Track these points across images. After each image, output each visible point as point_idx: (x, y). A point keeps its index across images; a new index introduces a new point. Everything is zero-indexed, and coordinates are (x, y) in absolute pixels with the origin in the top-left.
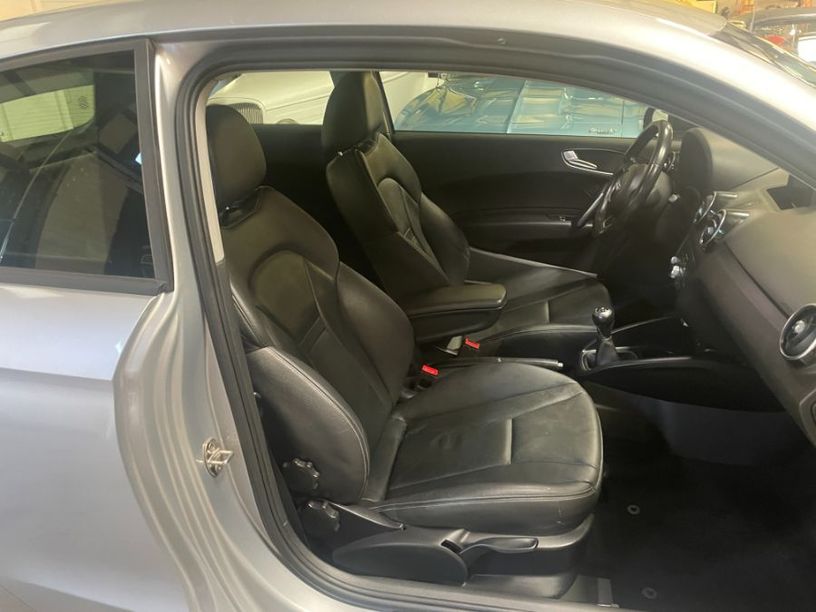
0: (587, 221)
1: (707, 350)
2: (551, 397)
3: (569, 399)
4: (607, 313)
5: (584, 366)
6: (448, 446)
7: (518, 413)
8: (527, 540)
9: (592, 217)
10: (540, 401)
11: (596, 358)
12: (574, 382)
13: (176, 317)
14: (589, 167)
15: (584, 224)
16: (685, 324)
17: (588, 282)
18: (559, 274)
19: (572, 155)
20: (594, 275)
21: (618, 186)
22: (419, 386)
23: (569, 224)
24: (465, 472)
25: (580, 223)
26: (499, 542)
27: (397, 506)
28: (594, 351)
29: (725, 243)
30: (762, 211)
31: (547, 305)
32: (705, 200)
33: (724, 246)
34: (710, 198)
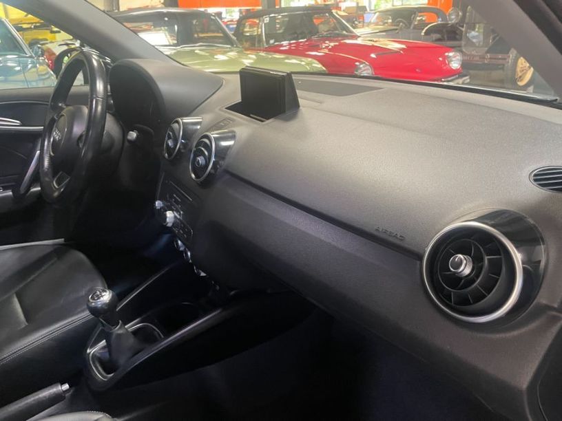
1: (233, 293)
4: (106, 297)
5: (99, 374)
9: (36, 179)
11: (110, 352)
15: (28, 189)
16: (203, 274)
17: (58, 252)
18: (17, 255)
20: (61, 240)
21: (56, 135)
23: (10, 193)
25: (22, 189)
28: (103, 343)
29: (227, 172)
30: (245, 128)
31: (16, 300)
32: (173, 131)
33: (227, 176)
34: (176, 126)
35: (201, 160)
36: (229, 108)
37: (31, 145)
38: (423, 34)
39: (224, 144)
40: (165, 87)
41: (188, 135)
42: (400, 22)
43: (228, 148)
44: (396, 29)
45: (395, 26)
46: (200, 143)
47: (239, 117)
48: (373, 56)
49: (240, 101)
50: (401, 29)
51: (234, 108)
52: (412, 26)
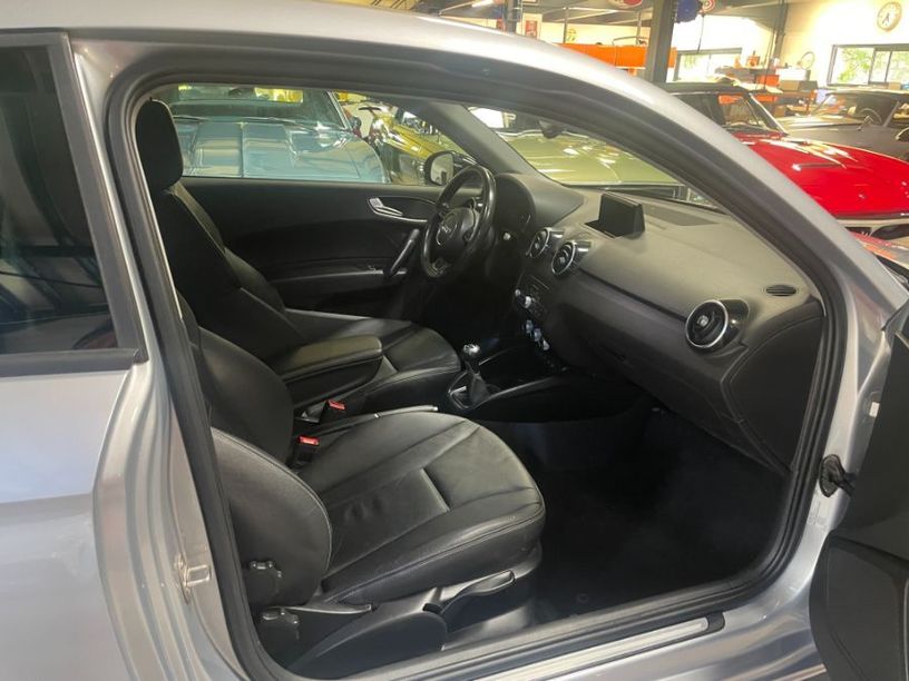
0: (398, 269)
2: (452, 438)
3: (469, 437)
4: (475, 349)
5: (459, 405)
6: (366, 513)
7: (426, 462)
8: (505, 575)
9: (404, 264)
10: (445, 444)
11: (469, 394)
12: (463, 419)
13: (154, 393)
14: (394, 214)
15: (396, 272)
19: (376, 203)
22: (298, 462)
23: (381, 272)
24: (404, 532)
25: (391, 271)
26: (480, 585)
27: (360, 587)
28: (464, 388)
29: (581, 270)
30: (598, 240)
31: (385, 358)
32: (541, 236)
33: (579, 273)
34: (544, 233)
35: (562, 260)
36: (587, 224)
37: (404, 235)
38: (897, 138)
39: (581, 250)
40: (538, 201)
41: (552, 241)
42: (867, 113)
43: (584, 253)
44: (859, 124)
45: (858, 118)
46: (563, 247)
47: (595, 233)
48: (796, 167)
49: (597, 218)
50: (866, 125)
51: (591, 224)
52: (888, 120)
